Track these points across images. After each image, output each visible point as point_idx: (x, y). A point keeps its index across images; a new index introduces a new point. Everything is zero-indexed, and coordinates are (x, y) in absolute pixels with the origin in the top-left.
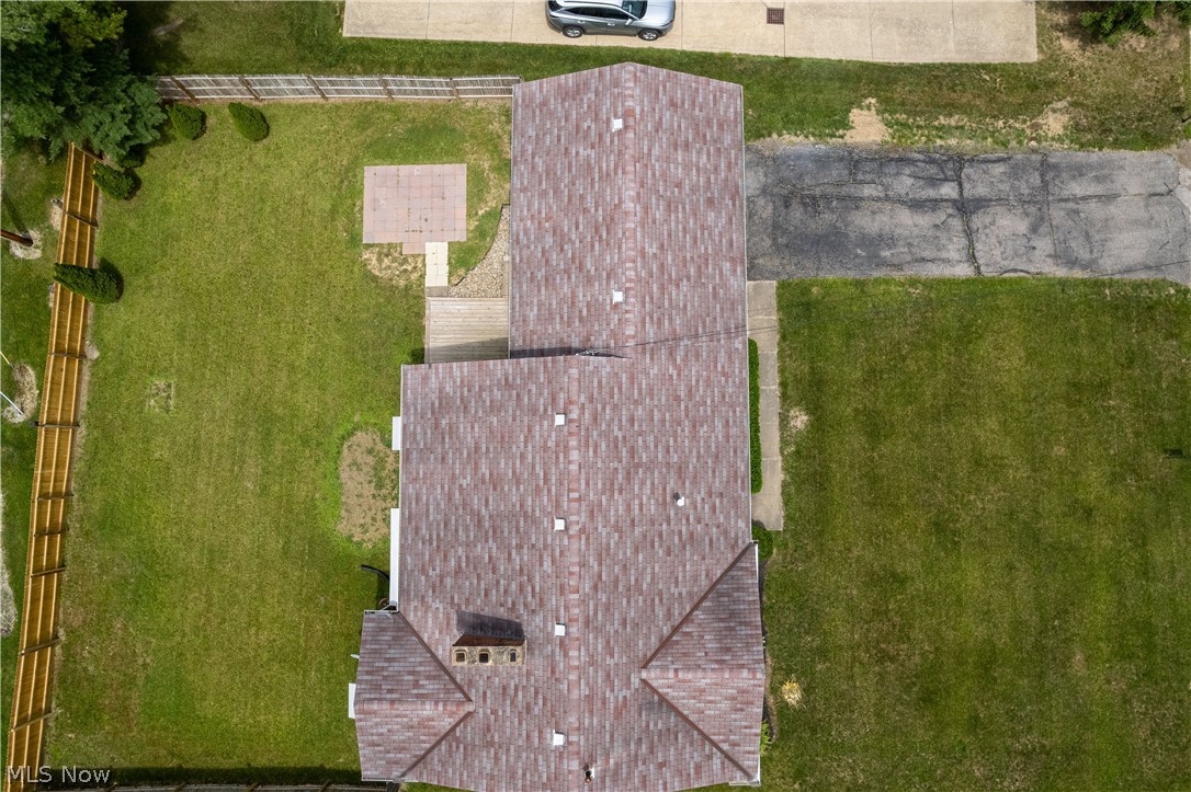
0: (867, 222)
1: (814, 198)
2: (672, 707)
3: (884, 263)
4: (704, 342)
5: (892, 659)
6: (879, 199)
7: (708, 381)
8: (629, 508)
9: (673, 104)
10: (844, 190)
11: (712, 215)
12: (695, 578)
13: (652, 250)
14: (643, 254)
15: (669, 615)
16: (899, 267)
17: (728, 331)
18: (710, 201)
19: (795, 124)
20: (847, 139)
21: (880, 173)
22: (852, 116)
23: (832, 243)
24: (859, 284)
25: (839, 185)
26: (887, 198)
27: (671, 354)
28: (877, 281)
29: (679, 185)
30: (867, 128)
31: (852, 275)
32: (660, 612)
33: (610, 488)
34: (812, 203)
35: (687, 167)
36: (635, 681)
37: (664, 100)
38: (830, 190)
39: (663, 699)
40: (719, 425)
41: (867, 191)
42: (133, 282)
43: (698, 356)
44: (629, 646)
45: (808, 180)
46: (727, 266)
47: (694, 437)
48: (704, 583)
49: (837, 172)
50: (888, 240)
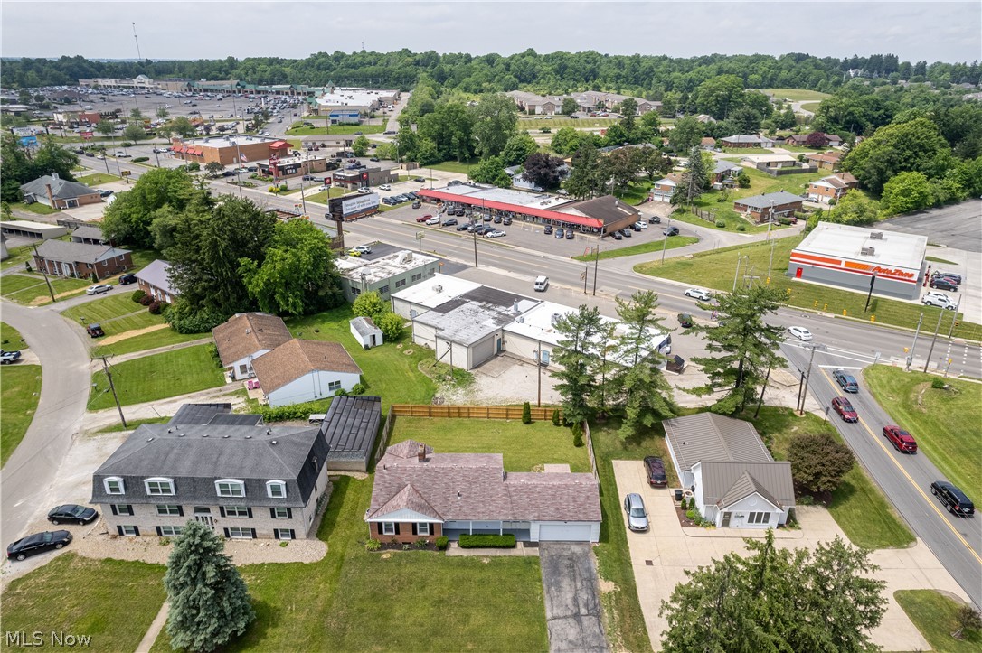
0: (566, 583)
1: (573, 567)
2: (397, 493)
3: (549, 588)
4: (510, 506)
5: (392, 585)
6: (576, 587)
7: (496, 507)
8: (458, 481)
9: (588, 497)
10: (578, 577)
11: (553, 509)
12: (435, 502)
13: (538, 490)
14: (536, 487)
15: (425, 493)
16: (548, 593)
17: (514, 514)
18: (557, 509)
19: (602, 563)
20: (600, 580)
21: (587, 588)
22: (610, 582)
23: (555, 570)
24: (540, 580)
25: (580, 575)
26: (577, 590)
27: (505, 495)
28: (541, 587)
29: (561, 499)
30: (606, 586)
31: (543, 578)
32: (426, 491)
33: (464, 476)
34: (571, 566)
35: (567, 501)
36: (407, 483)
37: (589, 494)
38: (577, 572)
39: (400, 490)
40: (483, 510)
41: (579, 585)
42: (529, 426)
43: (505, 503)
44: (418, 481)
45: (580, 566)
46: (536, 514)
47: (479, 502)
48: (433, 504)
49: (585, 575)
50: (559, 589)
